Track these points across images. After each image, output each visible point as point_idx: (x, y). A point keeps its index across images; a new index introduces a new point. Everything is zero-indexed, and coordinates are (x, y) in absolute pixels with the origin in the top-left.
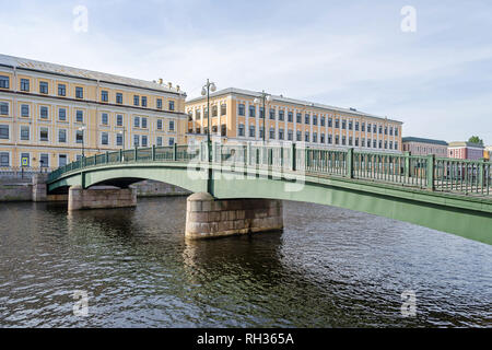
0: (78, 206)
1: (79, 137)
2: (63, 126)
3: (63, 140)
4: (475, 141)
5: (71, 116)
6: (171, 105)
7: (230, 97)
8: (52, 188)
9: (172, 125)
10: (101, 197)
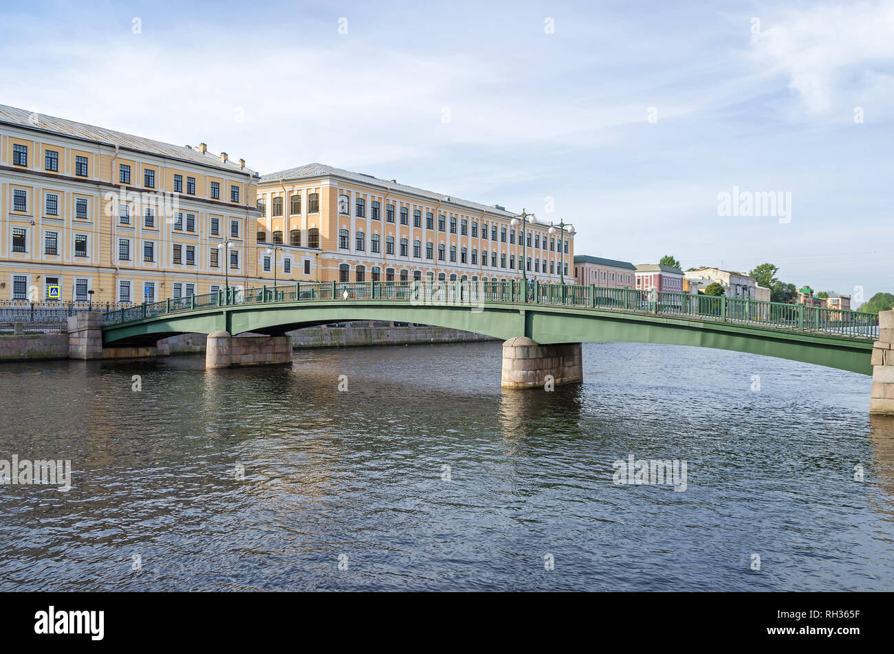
0: (225, 362)
1: (81, 246)
2: (52, 226)
3: (52, 250)
4: (669, 264)
5: (67, 209)
6: (235, 193)
7: (326, 183)
8: (113, 337)
9: (235, 228)
10: (253, 349)
